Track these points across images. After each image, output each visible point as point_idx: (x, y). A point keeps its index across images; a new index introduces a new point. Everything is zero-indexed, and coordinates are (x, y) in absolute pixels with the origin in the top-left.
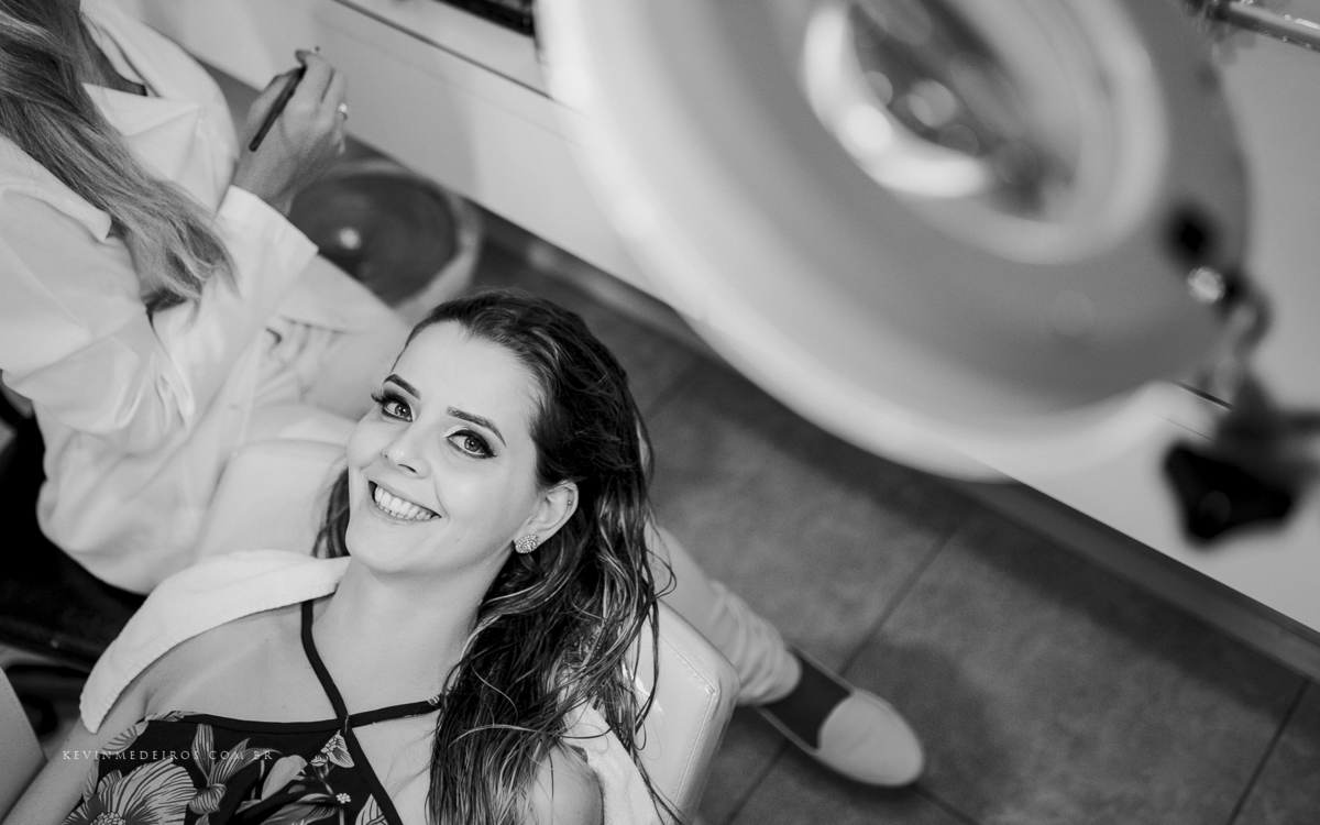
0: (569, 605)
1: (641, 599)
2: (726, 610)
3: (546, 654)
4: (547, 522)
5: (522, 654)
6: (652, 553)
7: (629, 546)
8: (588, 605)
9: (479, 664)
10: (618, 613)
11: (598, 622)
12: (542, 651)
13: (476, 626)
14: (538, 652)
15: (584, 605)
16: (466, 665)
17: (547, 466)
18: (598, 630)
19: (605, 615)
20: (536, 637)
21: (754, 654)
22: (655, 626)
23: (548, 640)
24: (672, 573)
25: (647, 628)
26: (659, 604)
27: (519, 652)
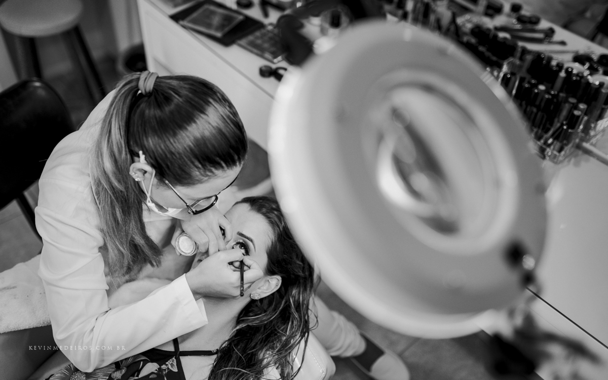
0: (274, 327)
1: (303, 329)
2: (339, 326)
3: (262, 344)
4: (267, 290)
5: (252, 342)
6: (311, 311)
7: (302, 308)
8: (282, 328)
9: (236, 342)
10: (292, 334)
11: (285, 335)
12: (261, 343)
13: (236, 327)
14: (259, 343)
15: (280, 328)
16: (230, 341)
17: (270, 266)
18: (284, 338)
19: (288, 333)
20: (259, 337)
21: (348, 342)
22: (306, 342)
23: (264, 339)
24: (317, 321)
25: (303, 342)
26: (310, 333)
27: (251, 341)
